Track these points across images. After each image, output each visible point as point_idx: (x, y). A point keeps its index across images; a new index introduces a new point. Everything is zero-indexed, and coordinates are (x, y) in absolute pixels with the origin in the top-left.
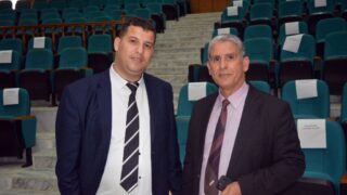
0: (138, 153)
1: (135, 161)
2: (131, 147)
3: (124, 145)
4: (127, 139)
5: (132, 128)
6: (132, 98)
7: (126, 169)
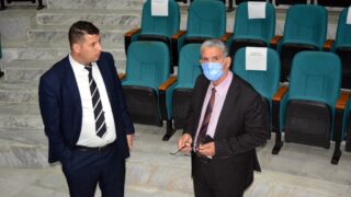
0: (103, 113)
1: (102, 118)
2: (98, 109)
3: (93, 110)
4: (94, 105)
5: (96, 97)
6: (90, 76)
7: (98, 125)
